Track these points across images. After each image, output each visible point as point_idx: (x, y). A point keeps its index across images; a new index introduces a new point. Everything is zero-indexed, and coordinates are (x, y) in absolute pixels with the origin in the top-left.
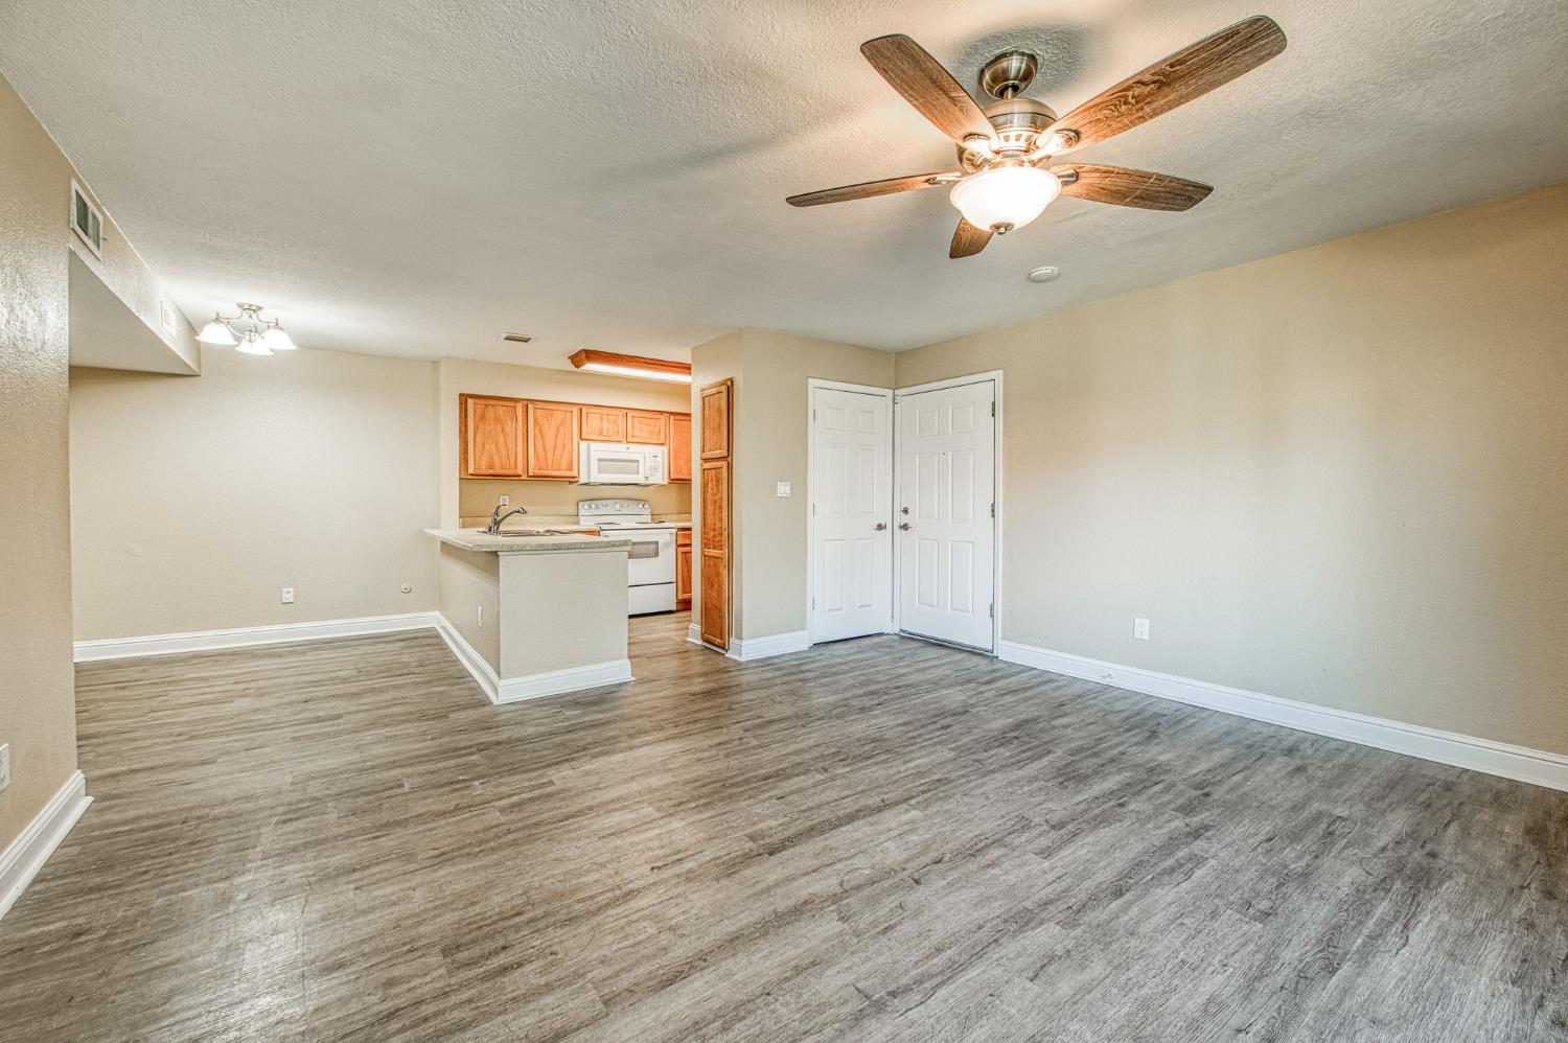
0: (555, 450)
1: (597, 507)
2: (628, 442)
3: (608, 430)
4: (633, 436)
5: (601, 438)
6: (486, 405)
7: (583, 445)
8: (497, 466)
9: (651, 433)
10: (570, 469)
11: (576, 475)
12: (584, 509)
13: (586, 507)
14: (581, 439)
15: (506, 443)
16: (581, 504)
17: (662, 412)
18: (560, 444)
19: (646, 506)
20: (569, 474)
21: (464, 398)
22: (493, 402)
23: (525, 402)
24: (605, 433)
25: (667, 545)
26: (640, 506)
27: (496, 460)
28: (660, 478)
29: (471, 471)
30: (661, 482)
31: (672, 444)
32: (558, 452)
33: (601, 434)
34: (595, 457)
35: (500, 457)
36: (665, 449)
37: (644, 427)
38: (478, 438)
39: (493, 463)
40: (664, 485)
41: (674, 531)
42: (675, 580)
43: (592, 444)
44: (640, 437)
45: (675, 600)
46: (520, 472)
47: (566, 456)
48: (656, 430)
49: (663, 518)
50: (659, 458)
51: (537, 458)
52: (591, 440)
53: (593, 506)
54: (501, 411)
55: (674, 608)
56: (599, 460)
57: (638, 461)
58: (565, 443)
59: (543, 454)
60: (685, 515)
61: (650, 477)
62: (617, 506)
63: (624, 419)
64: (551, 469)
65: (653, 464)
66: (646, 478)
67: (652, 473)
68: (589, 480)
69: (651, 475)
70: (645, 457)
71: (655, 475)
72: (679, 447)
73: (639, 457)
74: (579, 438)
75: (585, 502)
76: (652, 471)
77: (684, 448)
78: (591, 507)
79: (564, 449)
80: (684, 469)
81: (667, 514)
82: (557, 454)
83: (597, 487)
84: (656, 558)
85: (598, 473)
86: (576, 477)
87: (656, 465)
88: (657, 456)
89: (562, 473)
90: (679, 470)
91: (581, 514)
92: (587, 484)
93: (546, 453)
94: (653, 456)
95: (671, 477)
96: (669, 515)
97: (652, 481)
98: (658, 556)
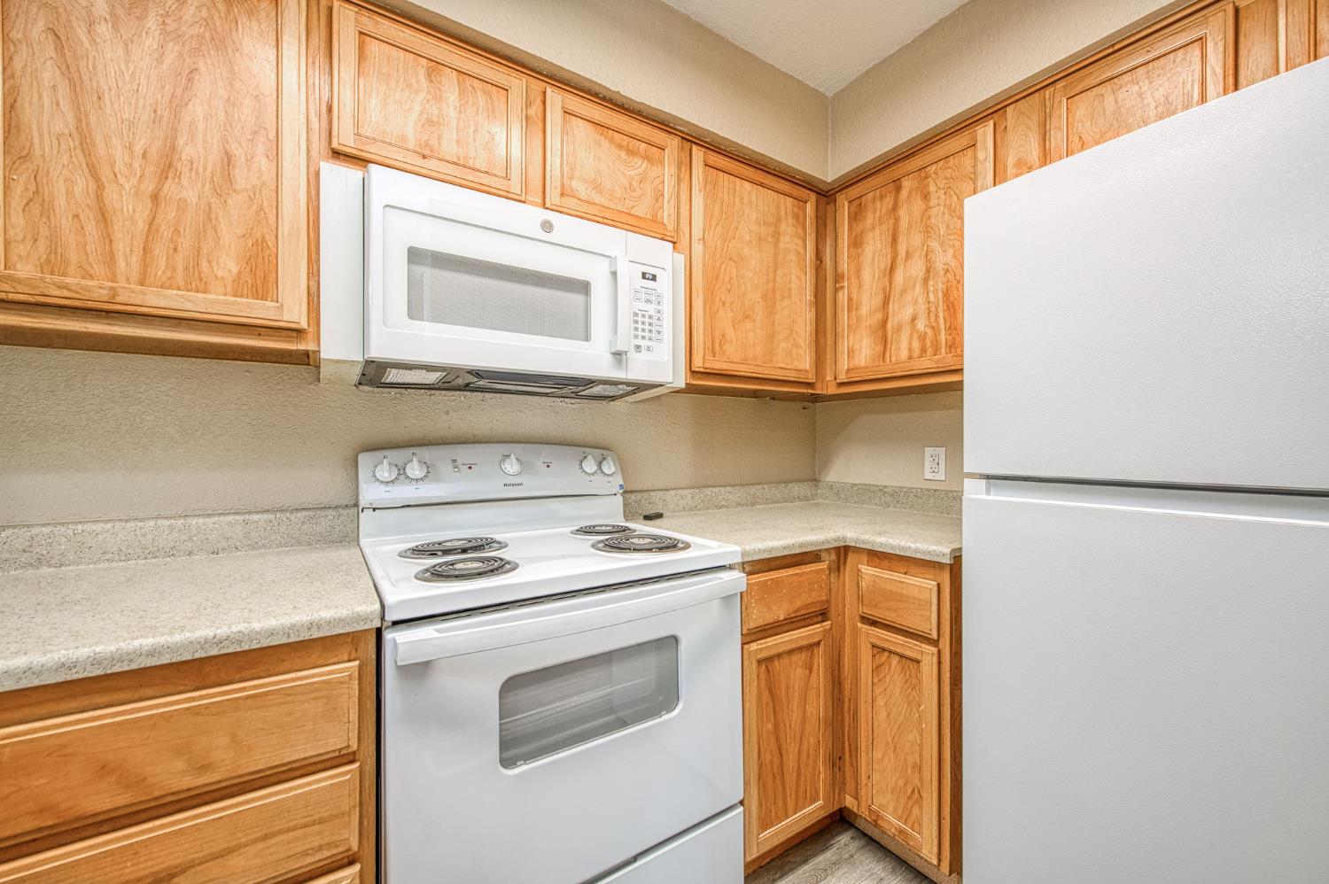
0: (165, 171)
1: (429, 472)
2: (549, 207)
4: (565, 190)
5: (435, 166)
7: (341, 178)
10: (260, 282)
11: (295, 314)
12: (376, 483)
13: (384, 473)
16: (362, 457)
19: (609, 467)
20: (259, 311)
25: (709, 648)
26: (590, 466)
28: (665, 361)
30: (668, 378)
31: (698, 249)
32: (187, 193)
33: (428, 145)
36: (679, 258)
43: (379, 176)
47: (237, 215)
48: (650, 188)
49: (656, 503)
50: (664, 284)
52: (383, 165)
53: (413, 471)
57: (583, 287)
58: (238, 153)
59: (82, 184)
60: (717, 490)
61: (633, 355)
62: (511, 467)
63: (532, 112)
64: (135, 276)
65: (643, 306)
66: (618, 355)
67: (639, 342)
68: (378, 352)
69: (638, 347)
70: (614, 274)
71: (649, 349)
72: (718, 262)
73: (595, 272)
74: (318, 145)
75: (380, 454)
76: (640, 333)
77: (734, 271)
78: (409, 472)
79: (229, 179)
80: (731, 342)
81: (667, 490)
82: (182, 205)
83: (440, 396)
84: (666, 717)
85: (411, 316)
86: (299, 332)
87: (651, 309)
88: (654, 278)
89: (216, 302)
90: (717, 345)
91: (364, 500)
92: (374, 374)
93: (100, 186)
94: (644, 276)
95: (698, 364)
96: (673, 492)
97: (637, 371)
98: (676, 711)
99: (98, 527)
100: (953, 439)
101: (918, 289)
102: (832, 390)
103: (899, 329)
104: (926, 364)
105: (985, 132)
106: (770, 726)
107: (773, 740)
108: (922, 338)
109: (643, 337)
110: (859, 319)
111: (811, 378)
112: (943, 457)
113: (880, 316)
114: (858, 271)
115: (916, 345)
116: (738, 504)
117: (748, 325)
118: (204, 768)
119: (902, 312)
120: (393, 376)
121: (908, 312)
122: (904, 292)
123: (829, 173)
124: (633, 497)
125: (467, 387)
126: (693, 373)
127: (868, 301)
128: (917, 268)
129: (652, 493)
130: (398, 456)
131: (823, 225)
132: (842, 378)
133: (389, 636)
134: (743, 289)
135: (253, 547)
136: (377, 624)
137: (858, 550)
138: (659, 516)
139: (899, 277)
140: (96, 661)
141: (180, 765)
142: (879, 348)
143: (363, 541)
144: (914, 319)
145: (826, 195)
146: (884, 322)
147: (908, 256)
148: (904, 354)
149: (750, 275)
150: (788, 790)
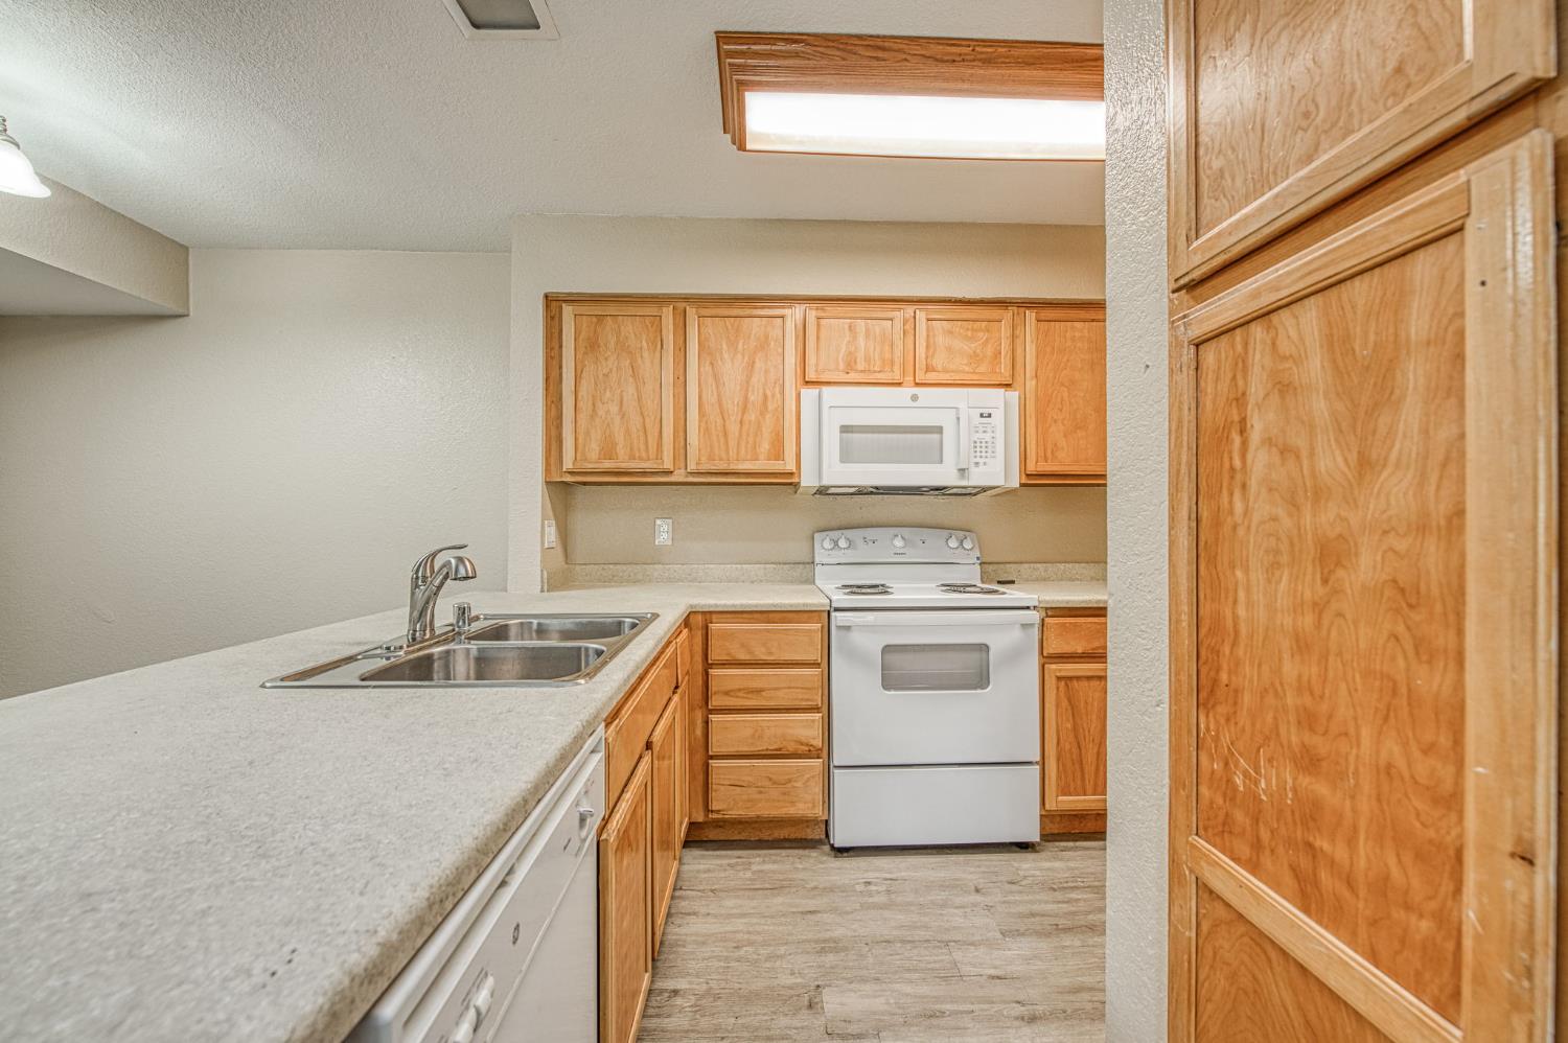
0: (745, 409)
1: (851, 544)
2: (917, 385)
3: (867, 359)
4: (929, 369)
5: (853, 377)
6: (601, 318)
7: (809, 394)
8: (621, 451)
9: (975, 358)
10: (778, 453)
11: (791, 466)
12: (824, 550)
13: (827, 544)
14: (804, 381)
15: (639, 399)
16: (816, 535)
17: (1002, 303)
18: (756, 397)
19: (968, 545)
20: (777, 466)
21: (553, 303)
22: (612, 309)
23: (681, 305)
24: (861, 366)
25: (1014, 655)
26: (953, 543)
27: (620, 438)
28: (997, 469)
29: (568, 464)
30: (999, 481)
31: (1031, 384)
32: (752, 416)
33: (850, 366)
34: (835, 423)
35: (628, 432)
36: (1014, 396)
37: (957, 344)
38: (583, 392)
39: (614, 445)
40: (1011, 492)
41: (1034, 617)
42: (1038, 758)
43: (826, 390)
44: (946, 371)
45: (1036, 811)
46: (668, 465)
47: (768, 422)
48: (989, 351)
49: (1010, 572)
50: (998, 418)
51: (706, 431)
52: (828, 383)
53: (842, 543)
54: (629, 328)
55: (1034, 836)
56: (845, 429)
57: (939, 430)
58: (769, 393)
59: (719, 421)
60: (1071, 565)
61: (973, 470)
62: (898, 543)
63: (907, 327)
64: (735, 457)
65: (981, 435)
66: (962, 471)
67: (978, 460)
68: (825, 482)
69: (977, 464)
70: (958, 419)
71: (985, 464)
72: (1050, 391)
73: (945, 419)
74: (800, 381)
75: (825, 533)
76: (978, 454)
77: (1066, 394)
78: (840, 544)
79: (766, 408)
80: (1063, 448)
81: (1021, 563)
82: (750, 422)
83: (857, 498)
84: (979, 691)
85: (842, 461)
86: (792, 474)
87: (987, 437)
88: (990, 416)
89: (761, 465)
90: (1049, 451)
91: (817, 560)
92: (822, 491)
93: (724, 421)
94: (982, 415)
95: (1031, 468)
96: (1026, 566)
97: (977, 479)
98: (989, 688)
99: (712, 566)
106: (1069, 726)
107: (1072, 735)
109: (981, 457)
116: (1092, 578)
117: (1080, 433)
118: (771, 653)
120: (832, 490)
124: (990, 568)
125: (872, 493)
126: (1027, 475)
129: (1008, 566)
130: (835, 534)
133: (833, 614)
134: (1075, 406)
135: (767, 581)
136: (828, 608)
138: (1013, 582)
140: (742, 605)
141: (763, 650)
143: (817, 582)
149: (1082, 395)
150: (1087, 776)
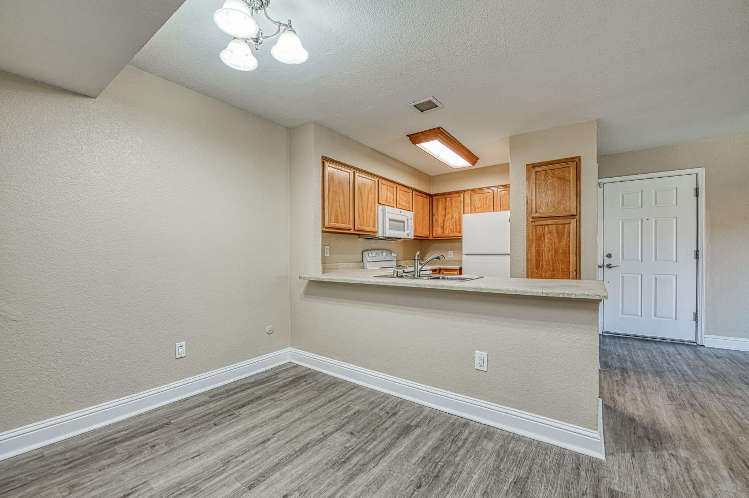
0: (367, 210)
2: (397, 207)
3: (390, 199)
4: (399, 204)
5: (387, 203)
6: (334, 169)
7: (380, 207)
8: (340, 221)
9: (406, 202)
10: (374, 225)
11: (375, 230)
13: (370, 255)
14: (379, 203)
16: (365, 253)
17: (409, 188)
18: (369, 206)
22: (338, 167)
23: (354, 170)
26: (393, 255)
29: (326, 225)
31: (414, 211)
32: (369, 212)
33: (387, 200)
34: (388, 216)
35: (341, 212)
37: (403, 198)
38: (330, 197)
39: (338, 218)
43: (386, 208)
44: (402, 205)
47: (372, 215)
51: (359, 216)
52: (383, 205)
53: (373, 254)
54: (341, 175)
56: (390, 220)
57: (403, 222)
58: (372, 205)
64: (365, 225)
66: (408, 234)
73: (405, 219)
79: (372, 210)
86: (377, 232)
88: (412, 219)
90: (417, 231)
93: (363, 213)
95: (415, 234)
100: (461, 249)
101: (450, 221)
102: (431, 238)
103: (446, 227)
104: (452, 235)
105: (462, 195)
108: (451, 230)
110: (438, 224)
111: (428, 236)
112: (452, 253)
113: (443, 224)
114: (438, 214)
115: (450, 231)
119: (447, 224)
121: (448, 225)
122: (447, 220)
123: (432, 193)
126: (414, 236)
127: (440, 221)
128: (450, 216)
131: (431, 204)
132: (434, 236)
135: (355, 268)
137: (443, 269)
139: (446, 217)
142: (442, 231)
144: (449, 226)
145: (431, 196)
146: (444, 226)
147: (448, 213)
148: (448, 233)
